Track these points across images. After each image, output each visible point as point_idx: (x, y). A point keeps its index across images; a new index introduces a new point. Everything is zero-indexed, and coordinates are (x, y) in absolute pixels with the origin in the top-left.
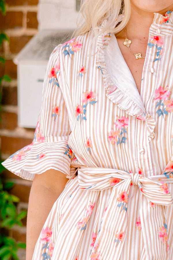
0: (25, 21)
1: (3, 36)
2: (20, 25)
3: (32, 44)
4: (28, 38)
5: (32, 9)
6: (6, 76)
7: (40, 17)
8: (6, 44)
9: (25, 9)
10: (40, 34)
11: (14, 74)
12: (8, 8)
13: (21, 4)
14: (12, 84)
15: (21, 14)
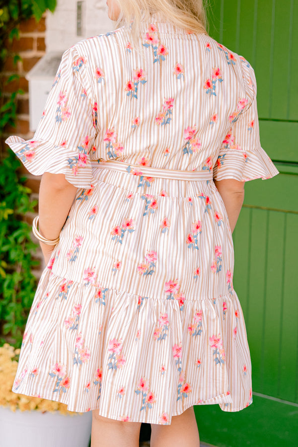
0: (35, 45)
1: (17, 58)
2: (30, 48)
3: (41, 63)
4: (36, 60)
5: (40, 35)
6: (20, 90)
7: (48, 42)
8: (20, 64)
9: (35, 35)
10: (47, 56)
11: (26, 88)
12: (21, 35)
13: (32, 31)
14: (25, 96)
15: (32, 39)
